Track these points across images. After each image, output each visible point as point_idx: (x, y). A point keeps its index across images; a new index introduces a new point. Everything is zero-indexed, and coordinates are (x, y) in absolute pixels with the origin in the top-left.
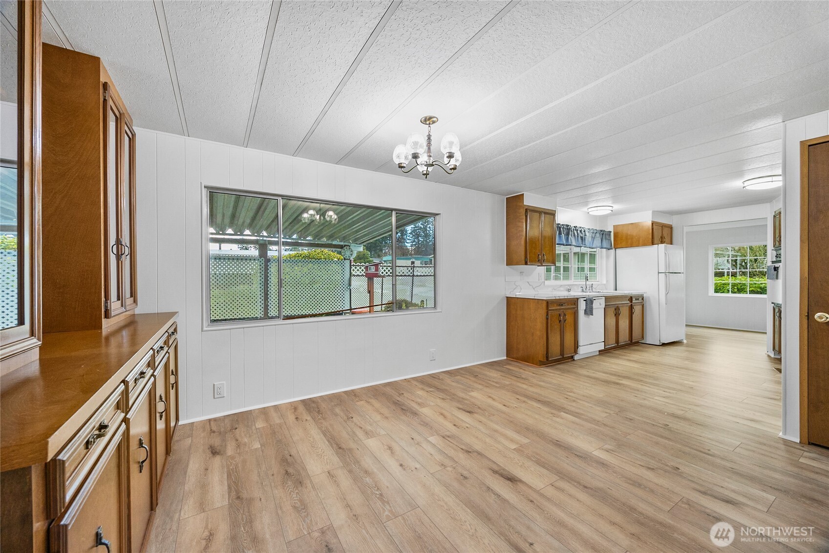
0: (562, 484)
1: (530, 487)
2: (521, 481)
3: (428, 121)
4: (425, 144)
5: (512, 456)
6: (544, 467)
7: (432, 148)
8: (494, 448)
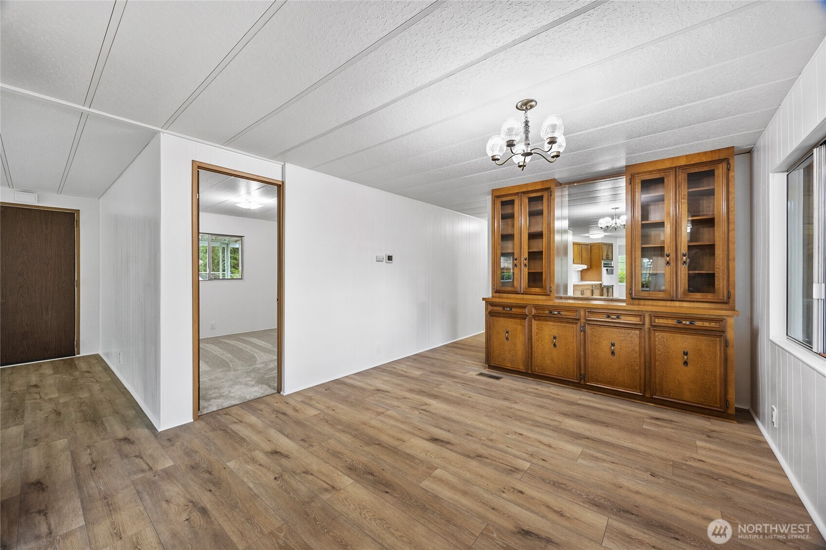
0: (395, 443)
1: (420, 437)
2: (427, 440)
3: (526, 105)
4: (522, 130)
5: (438, 459)
6: (409, 455)
7: (530, 135)
8: (457, 465)
